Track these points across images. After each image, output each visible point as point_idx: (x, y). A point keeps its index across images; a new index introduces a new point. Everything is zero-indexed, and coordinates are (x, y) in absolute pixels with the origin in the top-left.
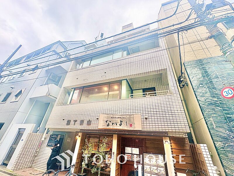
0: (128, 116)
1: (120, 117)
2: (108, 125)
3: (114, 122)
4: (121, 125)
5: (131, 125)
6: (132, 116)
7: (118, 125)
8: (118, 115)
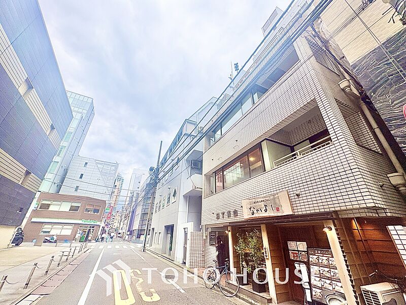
0: (272, 197)
1: (263, 199)
2: (253, 214)
3: (258, 208)
4: (266, 211)
5: (278, 209)
6: (277, 196)
7: (263, 211)
8: (260, 198)
